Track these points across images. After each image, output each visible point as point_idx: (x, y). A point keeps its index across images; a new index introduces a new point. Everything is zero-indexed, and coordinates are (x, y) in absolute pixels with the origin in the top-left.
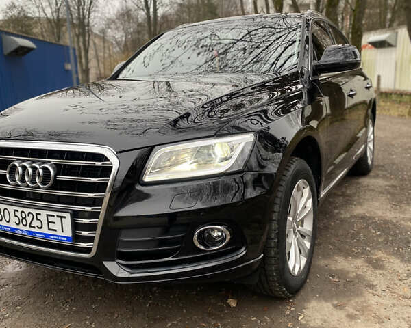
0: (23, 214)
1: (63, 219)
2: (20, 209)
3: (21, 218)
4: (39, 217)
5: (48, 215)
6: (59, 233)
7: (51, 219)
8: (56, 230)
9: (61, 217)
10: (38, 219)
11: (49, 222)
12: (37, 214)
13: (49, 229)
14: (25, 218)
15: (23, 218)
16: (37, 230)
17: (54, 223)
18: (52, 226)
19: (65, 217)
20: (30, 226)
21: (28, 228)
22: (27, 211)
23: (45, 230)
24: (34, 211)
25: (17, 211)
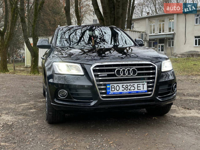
0: (127, 86)
1: (144, 85)
2: (125, 84)
3: (125, 88)
4: (134, 86)
5: (138, 85)
6: (142, 90)
7: (139, 86)
8: (140, 89)
9: (143, 84)
10: (133, 87)
11: (138, 87)
12: (133, 85)
13: (138, 89)
14: (127, 88)
15: (126, 88)
16: (132, 91)
17: (140, 87)
18: (139, 88)
19: (144, 84)
20: (129, 90)
21: (128, 91)
22: (128, 84)
23: (136, 90)
24: (132, 84)
25: (124, 85)
